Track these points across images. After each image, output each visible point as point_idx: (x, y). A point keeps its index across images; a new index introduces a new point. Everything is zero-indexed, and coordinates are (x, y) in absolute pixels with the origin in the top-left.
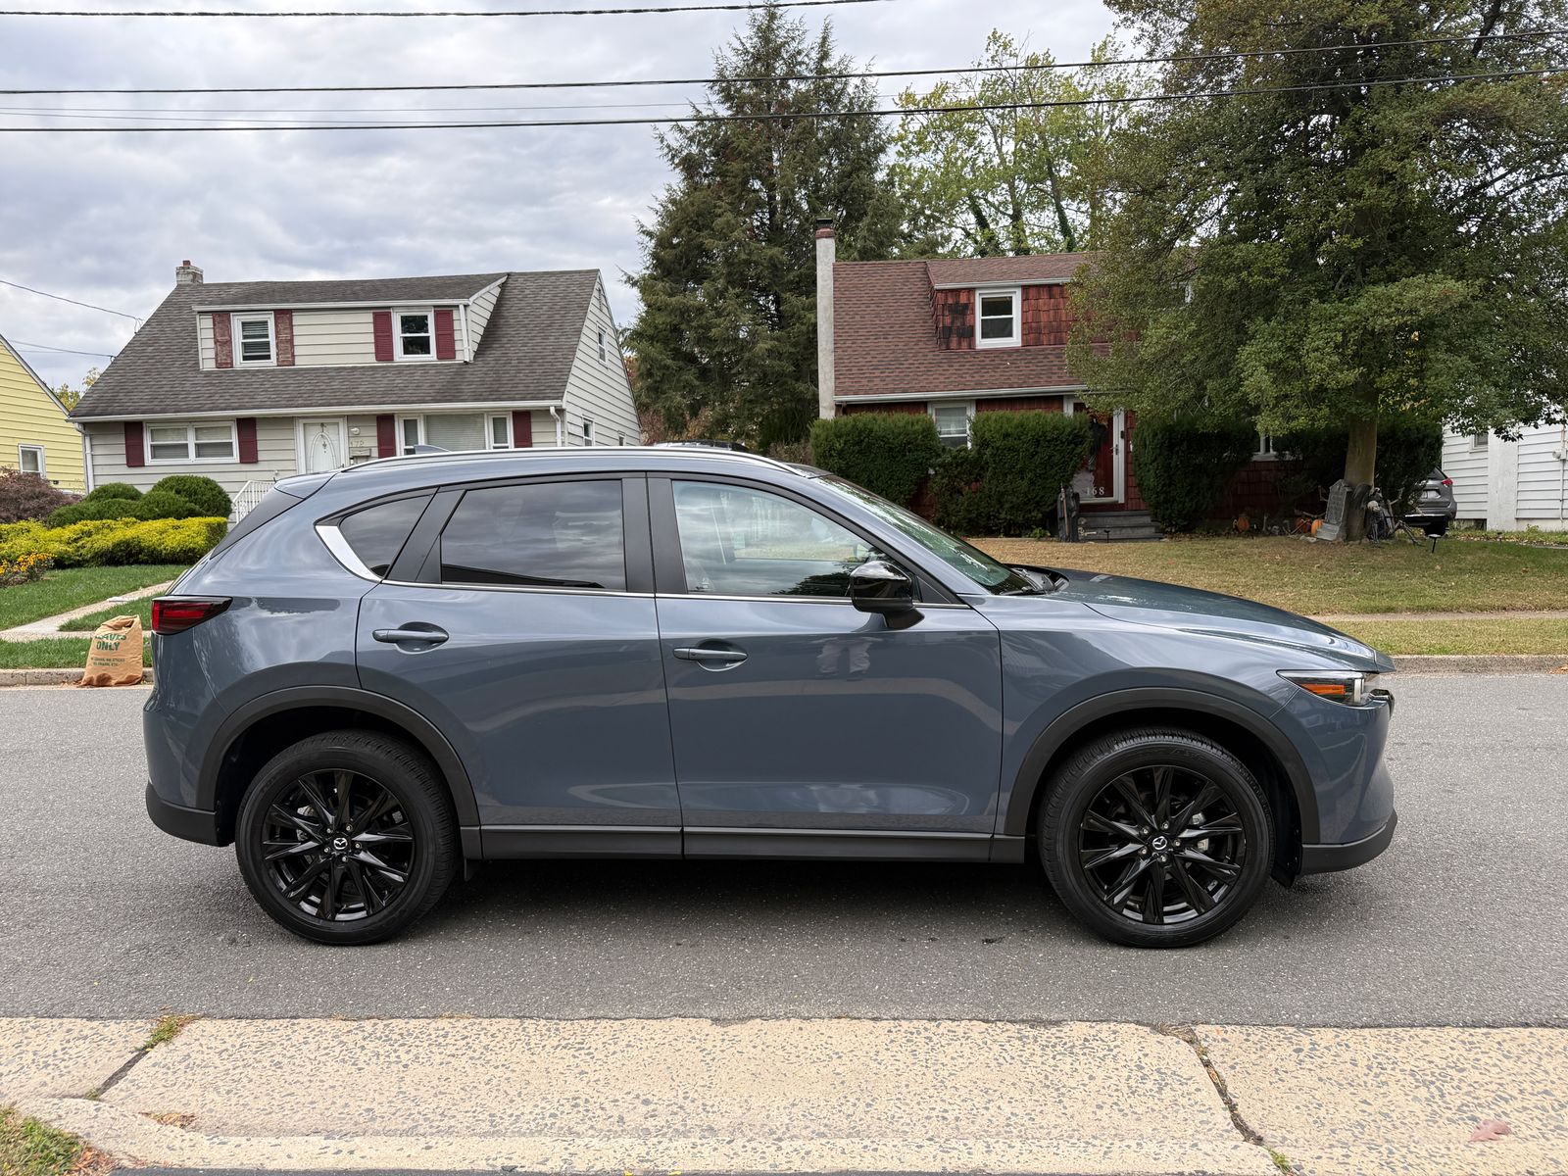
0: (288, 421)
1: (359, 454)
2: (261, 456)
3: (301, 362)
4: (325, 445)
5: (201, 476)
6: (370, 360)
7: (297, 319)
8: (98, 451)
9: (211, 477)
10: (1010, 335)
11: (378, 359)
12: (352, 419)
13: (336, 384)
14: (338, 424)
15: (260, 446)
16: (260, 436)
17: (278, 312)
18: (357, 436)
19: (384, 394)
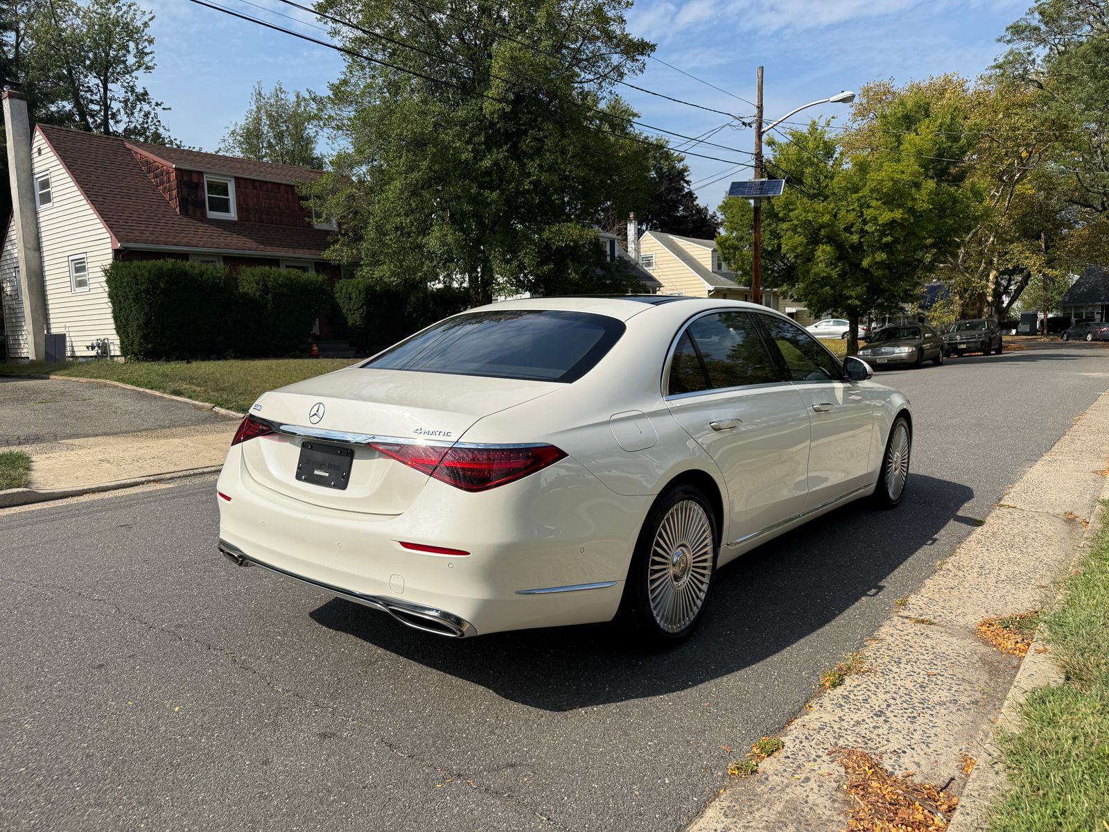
10: (227, 210)
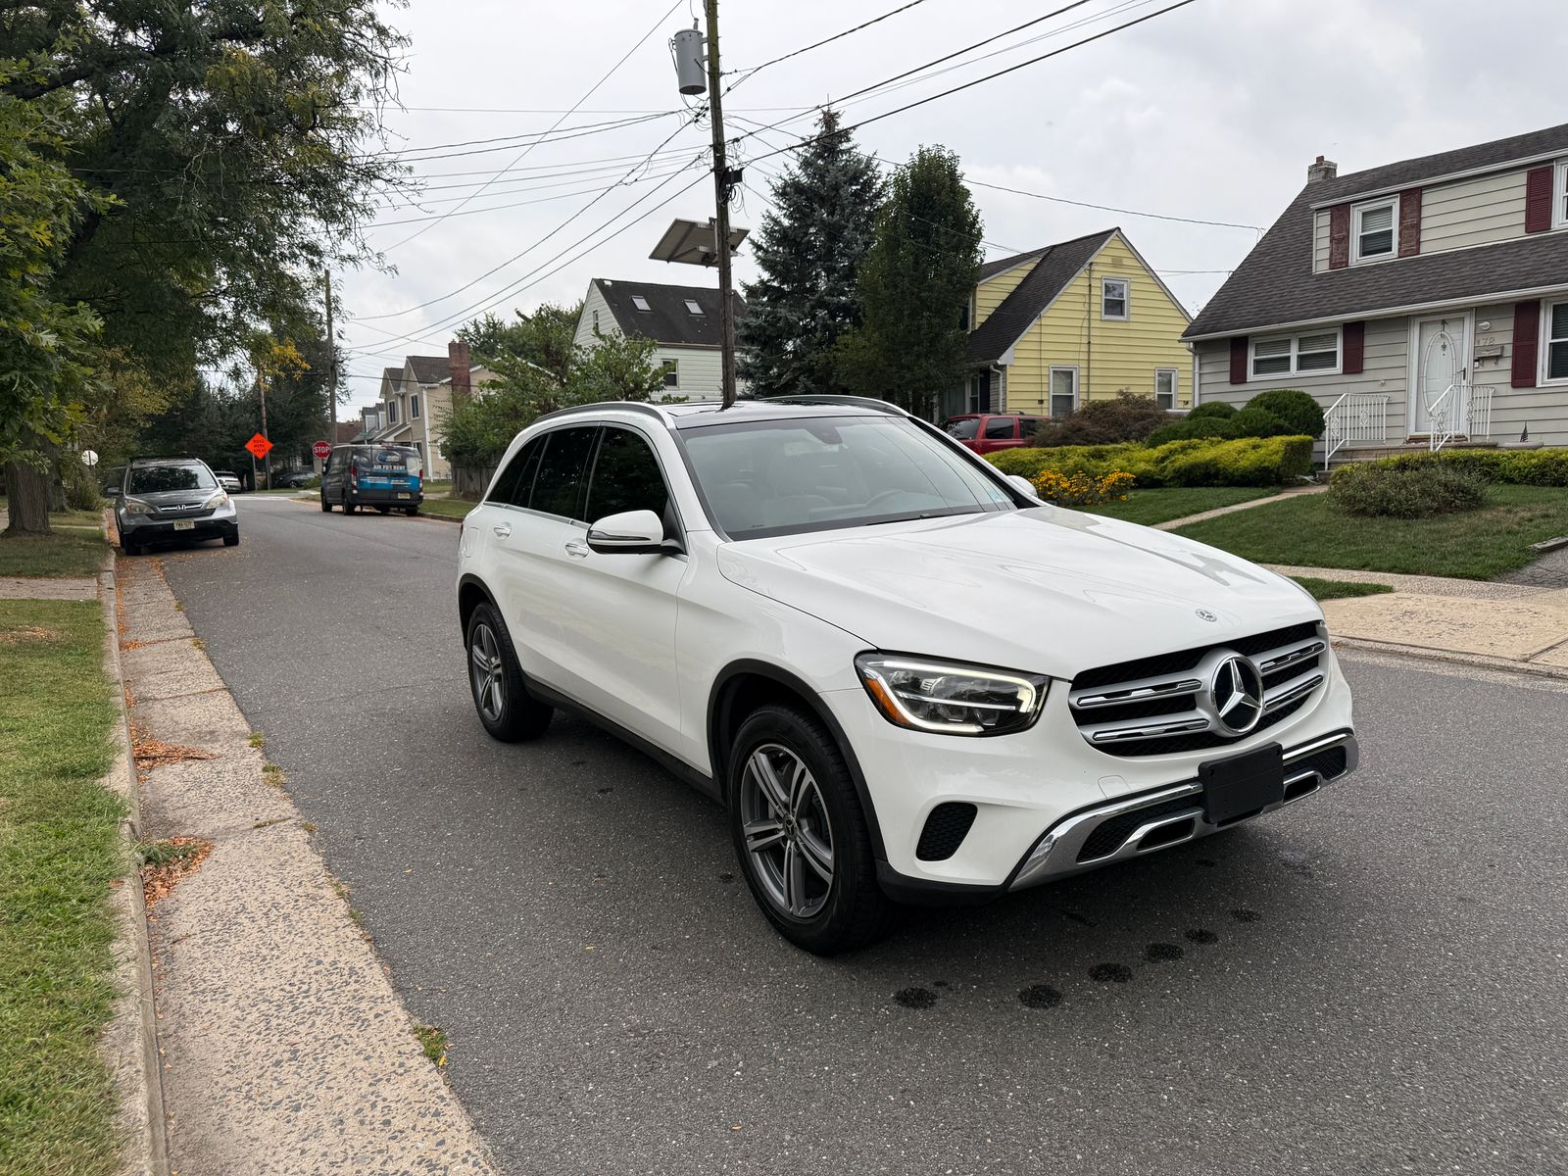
0: (1402, 322)
1: (1486, 354)
2: (1367, 365)
3: (1428, 249)
4: (1444, 347)
5: (1296, 390)
6: (1519, 233)
7: (1428, 198)
8: (1206, 369)
9: (1306, 391)
11: (1528, 231)
12: (1481, 311)
13: (1466, 271)
14: (1463, 319)
15: (1367, 353)
16: (1368, 341)
17: (1405, 195)
18: (1487, 332)
19: (1528, 274)
